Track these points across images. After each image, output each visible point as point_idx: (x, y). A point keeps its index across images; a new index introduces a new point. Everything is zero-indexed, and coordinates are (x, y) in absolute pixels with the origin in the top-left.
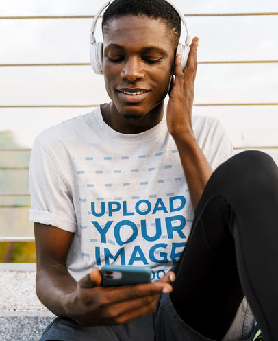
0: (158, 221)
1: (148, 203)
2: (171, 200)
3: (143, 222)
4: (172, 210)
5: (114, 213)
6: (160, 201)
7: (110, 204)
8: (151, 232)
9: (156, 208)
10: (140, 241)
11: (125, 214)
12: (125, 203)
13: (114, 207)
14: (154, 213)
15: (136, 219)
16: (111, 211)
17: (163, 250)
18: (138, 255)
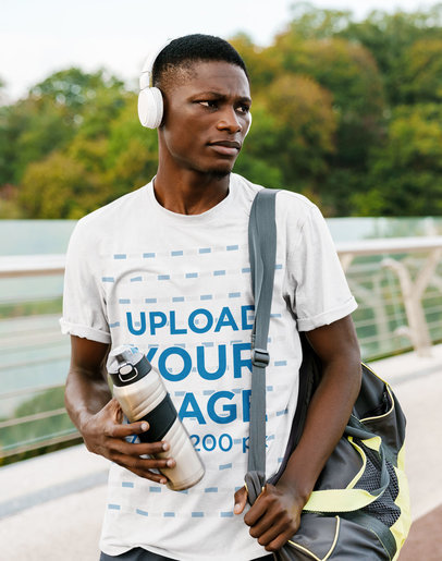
1: (208, 314)
2: (244, 310)
3: (200, 351)
4: (245, 326)
5: (157, 330)
6: (226, 311)
7: (153, 315)
8: (212, 365)
9: (221, 323)
11: (174, 331)
12: (172, 314)
14: (217, 330)
15: (190, 342)
16: (154, 326)
17: (227, 401)
18: (190, 408)
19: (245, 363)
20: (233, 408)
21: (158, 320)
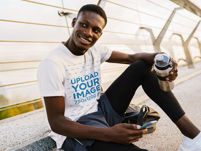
0: (92, 81)
1: (88, 76)
6: (91, 75)
12: (81, 78)
14: (90, 79)
17: (94, 89)
21: (78, 80)
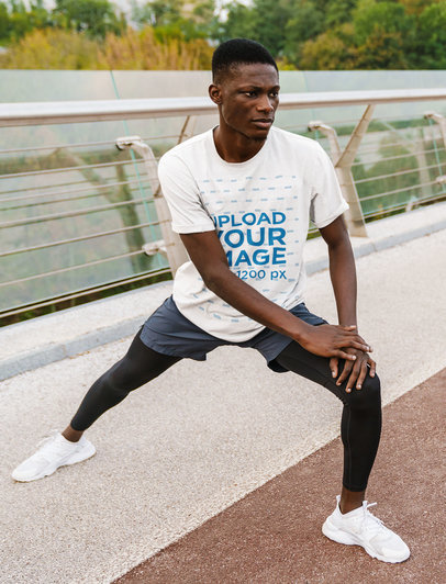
0: (262, 230)
1: (254, 215)
2: (274, 214)
3: (249, 231)
4: (275, 223)
5: (224, 224)
6: (264, 214)
7: (220, 217)
8: (256, 238)
9: (261, 220)
10: (246, 246)
11: (233, 225)
12: (233, 216)
13: (224, 220)
14: (259, 223)
15: (243, 228)
16: (221, 223)
17: (264, 254)
18: (243, 258)
19: (276, 238)
20: (267, 258)
